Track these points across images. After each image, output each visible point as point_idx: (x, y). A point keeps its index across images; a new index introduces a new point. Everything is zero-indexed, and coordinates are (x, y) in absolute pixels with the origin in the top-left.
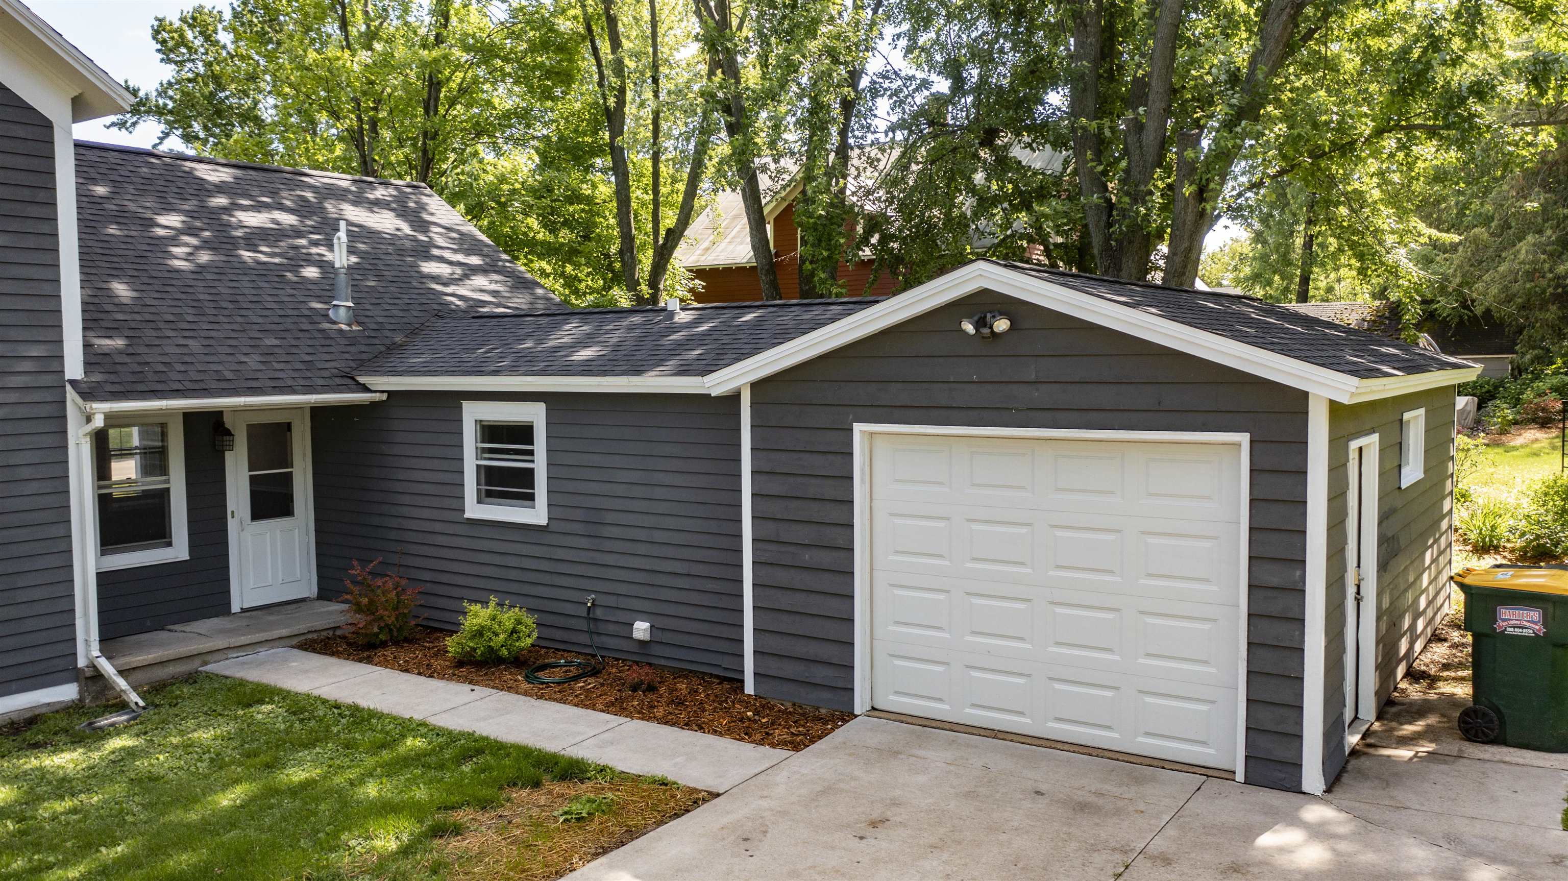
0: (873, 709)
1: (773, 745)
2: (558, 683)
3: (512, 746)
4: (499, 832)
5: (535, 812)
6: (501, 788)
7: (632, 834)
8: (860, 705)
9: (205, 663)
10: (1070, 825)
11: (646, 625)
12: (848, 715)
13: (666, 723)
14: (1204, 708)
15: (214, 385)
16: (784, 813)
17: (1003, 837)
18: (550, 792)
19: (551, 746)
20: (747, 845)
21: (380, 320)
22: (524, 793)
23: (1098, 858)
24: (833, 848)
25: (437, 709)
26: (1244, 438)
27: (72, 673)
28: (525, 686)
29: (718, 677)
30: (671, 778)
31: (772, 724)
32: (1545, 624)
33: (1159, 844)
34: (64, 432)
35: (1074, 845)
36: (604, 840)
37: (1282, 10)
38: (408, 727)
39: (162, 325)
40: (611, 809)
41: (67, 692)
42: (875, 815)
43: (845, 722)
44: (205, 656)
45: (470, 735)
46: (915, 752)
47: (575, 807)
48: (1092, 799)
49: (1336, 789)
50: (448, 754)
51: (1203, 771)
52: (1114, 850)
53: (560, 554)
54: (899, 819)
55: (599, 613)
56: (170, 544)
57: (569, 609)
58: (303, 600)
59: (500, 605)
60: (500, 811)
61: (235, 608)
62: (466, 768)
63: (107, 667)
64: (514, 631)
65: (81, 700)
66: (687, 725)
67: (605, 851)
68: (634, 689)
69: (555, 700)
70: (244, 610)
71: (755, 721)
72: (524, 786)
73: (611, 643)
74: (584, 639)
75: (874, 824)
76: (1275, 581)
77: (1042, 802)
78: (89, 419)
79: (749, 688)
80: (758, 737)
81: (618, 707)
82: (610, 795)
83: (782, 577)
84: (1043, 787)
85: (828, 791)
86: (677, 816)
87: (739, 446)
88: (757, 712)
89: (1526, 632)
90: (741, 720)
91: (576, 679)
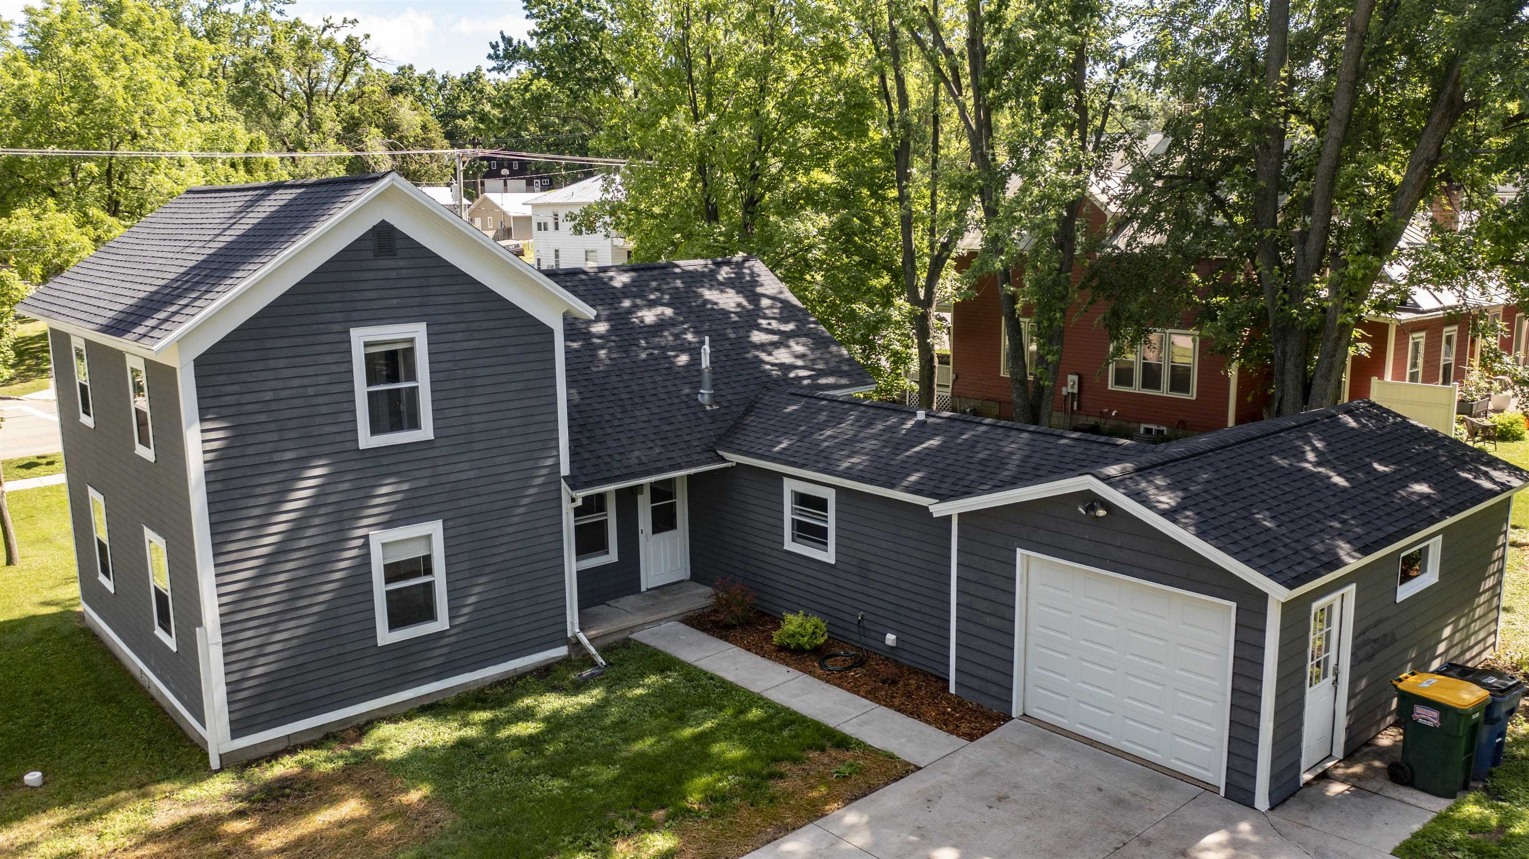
0: (1025, 714)
1: (958, 735)
2: (839, 671)
3: (812, 720)
4: (803, 779)
5: (821, 768)
6: (804, 750)
7: (871, 789)
8: (1016, 712)
9: (632, 633)
10: (1107, 813)
11: (894, 637)
12: (1008, 718)
13: (899, 711)
14: (1208, 750)
15: (637, 469)
16: (953, 786)
17: (1067, 816)
18: (830, 755)
19: (831, 723)
20: (929, 804)
21: (730, 397)
22: (816, 754)
23: (1112, 837)
24: (973, 812)
25: (769, 685)
26: (1234, 605)
27: (565, 641)
28: (819, 671)
29: (937, 677)
30: (897, 754)
31: (962, 718)
32: (1440, 721)
33: (1151, 832)
34: (561, 506)
35: (1103, 827)
36: (857, 792)
37: (1420, 164)
38: (755, 700)
39: (605, 425)
40: (861, 771)
41: (562, 651)
42: (1002, 794)
43: (1006, 721)
44: (632, 629)
45: (787, 710)
46: (1038, 750)
47: (842, 768)
48: (1128, 797)
49: (1278, 809)
50: (776, 722)
51: (1204, 785)
52: (1124, 832)
53: (841, 583)
54: (1014, 797)
55: (866, 624)
56: (607, 553)
57: (847, 618)
58: (682, 581)
59: (806, 615)
60: (803, 766)
61: (643, 589)
62: (786, 733)
63: (582, 637)
64: (814, 633)
65: (569, 655)
66: (911, 714)
67: (856, 798)
68: (884, 682)
69: (836, 685)
70: (648, 590)
71: (952, 715)
72: (816, 750)
73: (872, 642)
74: (856, 637)
75: (1000, 799)
76: (1246, 688)
77: (1099, 795)
78: (573, 500)
79: (952, 690)
80: (951, 727)
81: (872, 695)
82: (861, 762)
83: (973, 628)
84: (1104, 786)
85: (982, 773)
86: (896, 780)
87: (950, 549)
88: (954, 709)
89: (1429, 723)
90: (944, 714)
91: (849, 668)
